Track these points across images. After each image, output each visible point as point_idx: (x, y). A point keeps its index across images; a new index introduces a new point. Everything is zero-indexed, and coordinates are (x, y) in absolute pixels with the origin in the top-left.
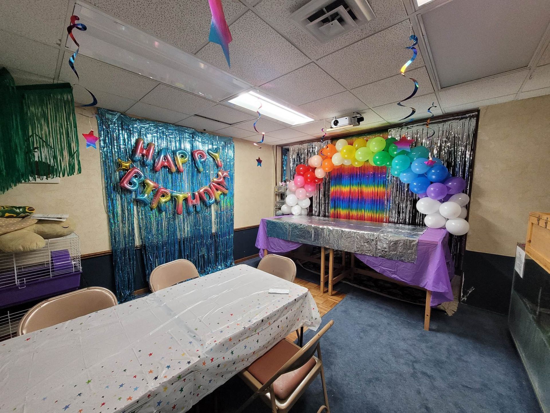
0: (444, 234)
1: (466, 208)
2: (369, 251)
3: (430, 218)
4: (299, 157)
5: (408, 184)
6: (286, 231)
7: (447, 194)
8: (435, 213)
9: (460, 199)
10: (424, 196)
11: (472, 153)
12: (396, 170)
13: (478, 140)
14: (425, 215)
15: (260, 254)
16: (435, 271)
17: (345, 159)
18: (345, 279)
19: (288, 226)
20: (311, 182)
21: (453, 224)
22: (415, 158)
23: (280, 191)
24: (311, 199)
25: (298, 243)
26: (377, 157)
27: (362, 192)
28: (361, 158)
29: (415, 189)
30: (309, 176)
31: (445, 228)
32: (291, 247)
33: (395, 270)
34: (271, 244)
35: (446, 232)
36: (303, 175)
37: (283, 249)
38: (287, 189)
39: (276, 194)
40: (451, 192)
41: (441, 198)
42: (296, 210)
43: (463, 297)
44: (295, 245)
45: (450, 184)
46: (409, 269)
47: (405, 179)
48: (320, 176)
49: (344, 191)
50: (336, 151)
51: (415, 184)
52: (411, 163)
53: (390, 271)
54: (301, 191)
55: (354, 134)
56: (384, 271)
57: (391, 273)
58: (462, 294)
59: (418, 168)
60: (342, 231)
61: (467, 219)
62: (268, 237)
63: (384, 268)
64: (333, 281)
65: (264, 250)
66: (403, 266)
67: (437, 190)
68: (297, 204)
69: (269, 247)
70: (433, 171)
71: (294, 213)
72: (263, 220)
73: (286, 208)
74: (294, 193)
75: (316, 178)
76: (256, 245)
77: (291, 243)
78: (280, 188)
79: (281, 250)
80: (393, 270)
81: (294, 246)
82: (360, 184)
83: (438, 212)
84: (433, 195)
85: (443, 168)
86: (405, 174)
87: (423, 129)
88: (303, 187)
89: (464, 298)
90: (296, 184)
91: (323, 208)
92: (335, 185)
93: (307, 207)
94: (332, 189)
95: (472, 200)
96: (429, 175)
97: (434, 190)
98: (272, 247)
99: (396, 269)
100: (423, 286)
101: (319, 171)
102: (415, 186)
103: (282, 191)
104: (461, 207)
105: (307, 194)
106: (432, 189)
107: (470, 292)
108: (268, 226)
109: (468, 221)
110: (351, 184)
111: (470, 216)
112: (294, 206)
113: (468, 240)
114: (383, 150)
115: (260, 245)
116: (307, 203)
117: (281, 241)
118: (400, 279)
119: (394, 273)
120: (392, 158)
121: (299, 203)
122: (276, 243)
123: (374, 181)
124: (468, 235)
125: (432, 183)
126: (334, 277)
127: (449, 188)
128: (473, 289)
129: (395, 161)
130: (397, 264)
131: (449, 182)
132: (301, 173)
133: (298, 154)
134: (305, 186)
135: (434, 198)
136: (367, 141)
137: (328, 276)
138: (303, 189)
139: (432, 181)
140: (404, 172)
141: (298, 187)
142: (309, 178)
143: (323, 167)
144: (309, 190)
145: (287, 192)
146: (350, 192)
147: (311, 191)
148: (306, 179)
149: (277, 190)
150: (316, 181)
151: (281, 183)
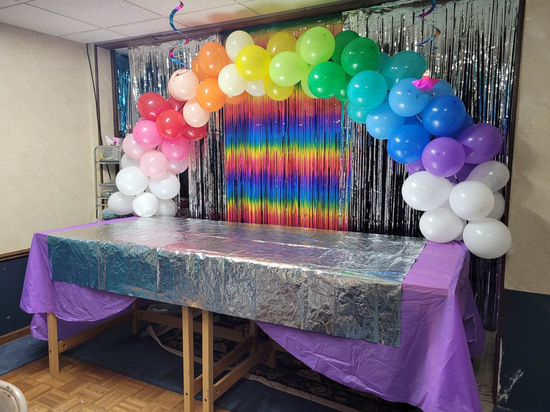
0: (459, 259)
1: (504, 195)
2: (290, 314)
3: (431, 219)
4: (152, 75)
5: (385, 141)
6: (95, 265)
7: (466, 164)
8: (440, 207)
9: (491, 173)
10: (418, 169)
11: (513, 71)
12: (358, 107)
13: (525, 39)
14: (422, 213)
15: (33, 328)
16: (443, 367)
17: (249, 79)
18: (253, 372)
19: (98, 254)
20: (174, 135)
21: (479, 232)
22: (397, 80)
23: (108, 159)
24: (183, 178)
25: (124, 296)
26: (316, 76)
27: (292, 162)
28: (282, 78)
29: (399, 153)
30: (168, 120)
31: (463, 241)
32: (108, 305)
33: (353, 365)
34: (62, 300)
35: (463, 254)
36: (153, 119)
37: (90, 314)
38: (123, 153)
39: (101, 165)
40: (472, 158)
41: (453, 172)
42: (144, 206)
43: (502, 392)
44: (118, 303)
45: (470, 139)
46: (383, 361)
47: (377, 130)
48: (195, 121)
49: (253, 159)
50: (227, 61)
51: (398, 140)
52: (389, 91)
53: (342, 367)
54: (153, 158)
55: (269, 21)
56: (327, 366)
57: (344, 370)
58: (499, 387)
59: (402, 103)
60: (227, 263)
61: (504, 219)
62: (53, 281)
63: (327, 359)
64: (213, 391)
65: (44, 316)
66: (371, 352)
67: (444, 153)
68: (147, 190)
69: (58, 308)
70: (435, 110)
71: (138, 213)
72: (38, 238)
73: (120, 200)
74: (136, 162)
75: (188, 127)
76: (21, 306)
77: (108, 298)
78: (108, 151)
80: (347, 364)
81: (116, 304)
82: (285, 142)
83: (447, 205)
84: (435, 165)
85: (455, 102)
86: (376, 118)
87: (414, 14)
88: (158, 148)
89: (504, 395)
90: (139, 142)
91: (210, 199)
92: (235, 142)
93: (174, 196)
94: (228, 153)
95: (514, 176)
96: (427, 119)
97: (438, 154)
98: (65, 306)
99: (353, 360)
100: (418, 403)
101: (193, 109)
102: (398, 146)
103: (113, 157)
104: (494, 193)
105: (173, 167)
106: (433, 152)
107: (514, 381)
108: (52, 252)
109: (507, 225)
110: (268, 141)
111: (512, 212)
112: (140, 195)
113: (509, 266)
114: (330, 60)
115: (33, 303)
116: (172, 187)
117: (84, 292)
118: (363, 385)
119: (350, 372)
120: (349, 77)
121: (152, 188)
122: (72, 298)
123: (316, 135)
124: (507, 255)
125: (433, 137)
126: (215, 381)
127: (468, 150)
128: (520, 374)
129: (355, 85)
130: (355, 347)
131: (468, 135)
132: (152, 114)
133: (149, 69)
134: (163, 148)
135: (438, 173)
136: (297, 38)
137: (201, 379)
138: (158, 154)
139: (432, 133)
140: (374, 111)
141: (146, 149)
142: (169, 126)
143: (199, 100)
144: (175, 155)
145: (123, 162)
146: (267, 159)
147: (179, 159)
148: (162, 129)
149: (102, 157)
150: (191, 134)
151: (109, 140)
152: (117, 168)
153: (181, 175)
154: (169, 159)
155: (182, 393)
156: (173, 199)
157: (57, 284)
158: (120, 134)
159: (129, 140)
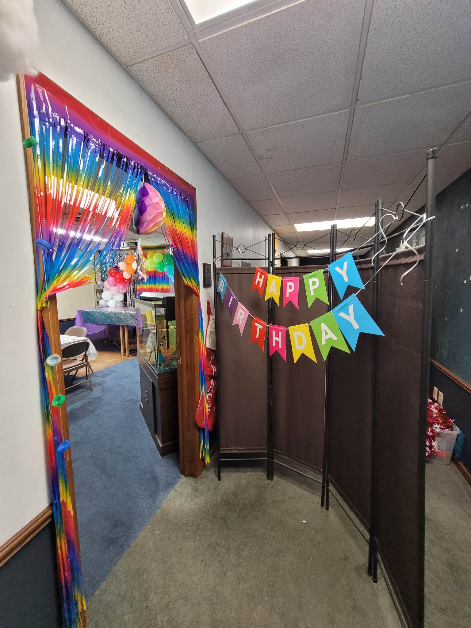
6: (96, 317)
19: (97, 314)
20: (120, 281)
23: (99, 289)
24: (125, 295)
32: (101, 328)
36: (113, 276)
37: (95, 331)
38: (104, 287)
39: (97, 291)
42: (111, 303)
48: (127, 277)
54: (114, 288)
62: (84, 323)
68: (112, 299)
71: (109, 306)
72: (79, 312)
73: (103, 302)
74: (108, 289)
75: (124, 279)
77: (101, 326)
78: (99, 286)
79: (93, 332)
81: (103, 327)
82: (155, 283)
88: (115, 285)
90: (109, 283)
93: (122, 300)
101: (126, 273)
103: (101, 288)
105: (121, 291)
108: (83, 315)
112: (110, 300)
114: (161, 262)
116: (121, 298)
117: (93, 325)
121: (114, 298)
122: (90, 327)
132: (113, 274)
134: (117, 285)
138: (115, 287)
141: (111, 286)
142: (119, 278)
143: (127, 271)
144: (121, 287)
145: (104, 289)
146: (150, 288)
147: (123, 288)
148: (116, 279)
149: (97, 288)
150: (126, 281)
151: (99, 282)
152: (102, 292)
153: (124, 294)
154: (119, 289)
155: (121, 352)
156: (121, 301)
157: (85, 324)
158: (103, 280)
159: (106, 283)
